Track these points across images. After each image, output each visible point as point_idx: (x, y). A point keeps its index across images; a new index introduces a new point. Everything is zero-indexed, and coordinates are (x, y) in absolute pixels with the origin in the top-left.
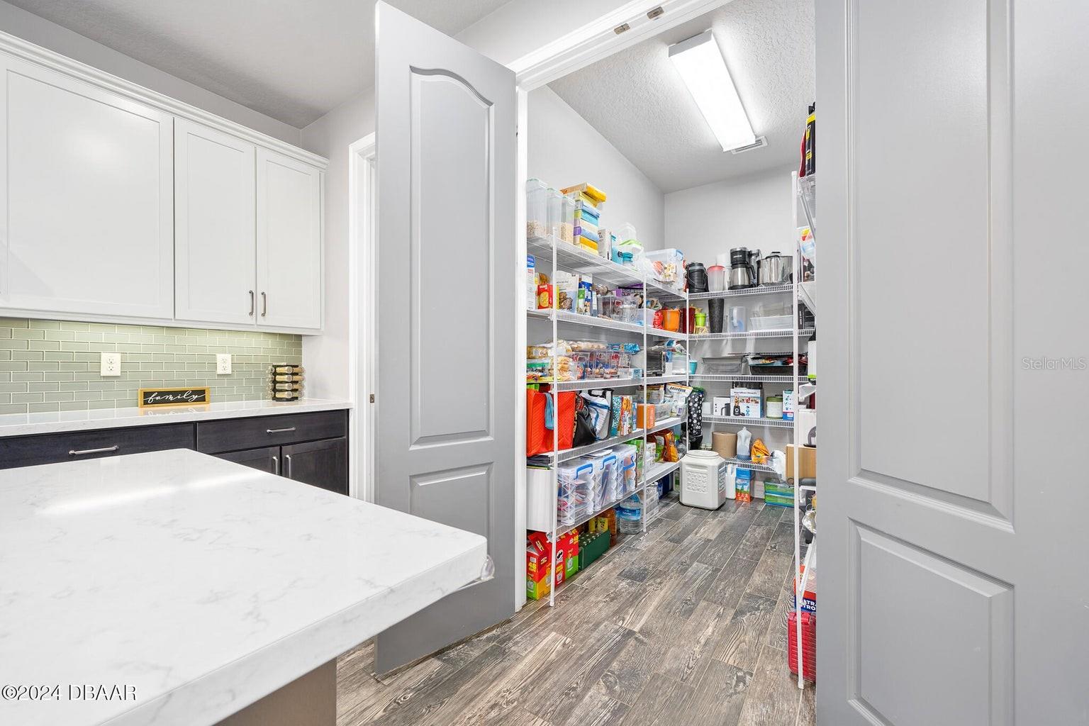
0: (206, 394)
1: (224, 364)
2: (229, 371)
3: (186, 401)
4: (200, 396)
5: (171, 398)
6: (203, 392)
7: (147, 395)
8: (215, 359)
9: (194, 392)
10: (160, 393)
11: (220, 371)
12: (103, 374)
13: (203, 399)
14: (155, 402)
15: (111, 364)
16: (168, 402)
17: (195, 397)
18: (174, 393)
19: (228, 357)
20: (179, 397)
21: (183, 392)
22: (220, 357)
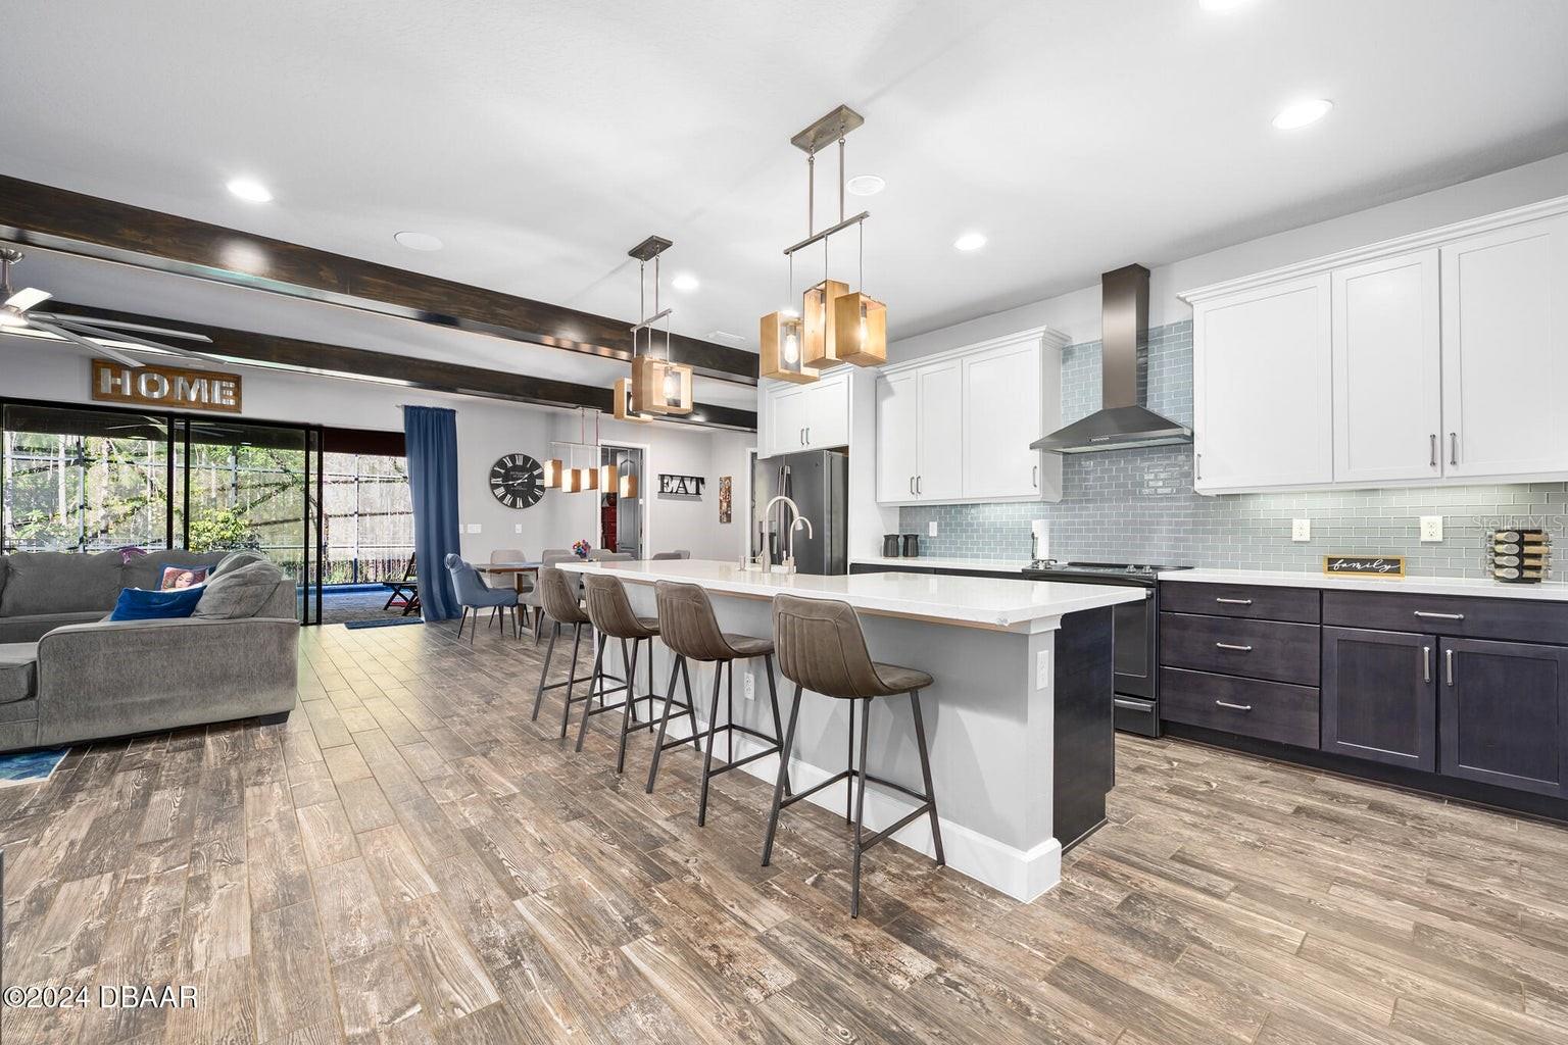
0: (1402, 566)
1: (1431, 528)
2: (1439, 538)
3: (1377, 571)
4: (1394, 566)
5: (1358, 566)
6: (1398, 562)
7: (1331, 561)
8: (1418, 522)
9: (1387, 561)
10: (1346, 560)
11: (1425, 537)
12: (1294, 539)
13: (1397, 571)
14: (1341, 569)
15: (1301, 530)
16: (1355, 570)
17: (1387, 567)
18: (1363, 561)
19: (1438, 520)
20: (1367, 565)
21: (1372, 561)
22: (1424, 521)
